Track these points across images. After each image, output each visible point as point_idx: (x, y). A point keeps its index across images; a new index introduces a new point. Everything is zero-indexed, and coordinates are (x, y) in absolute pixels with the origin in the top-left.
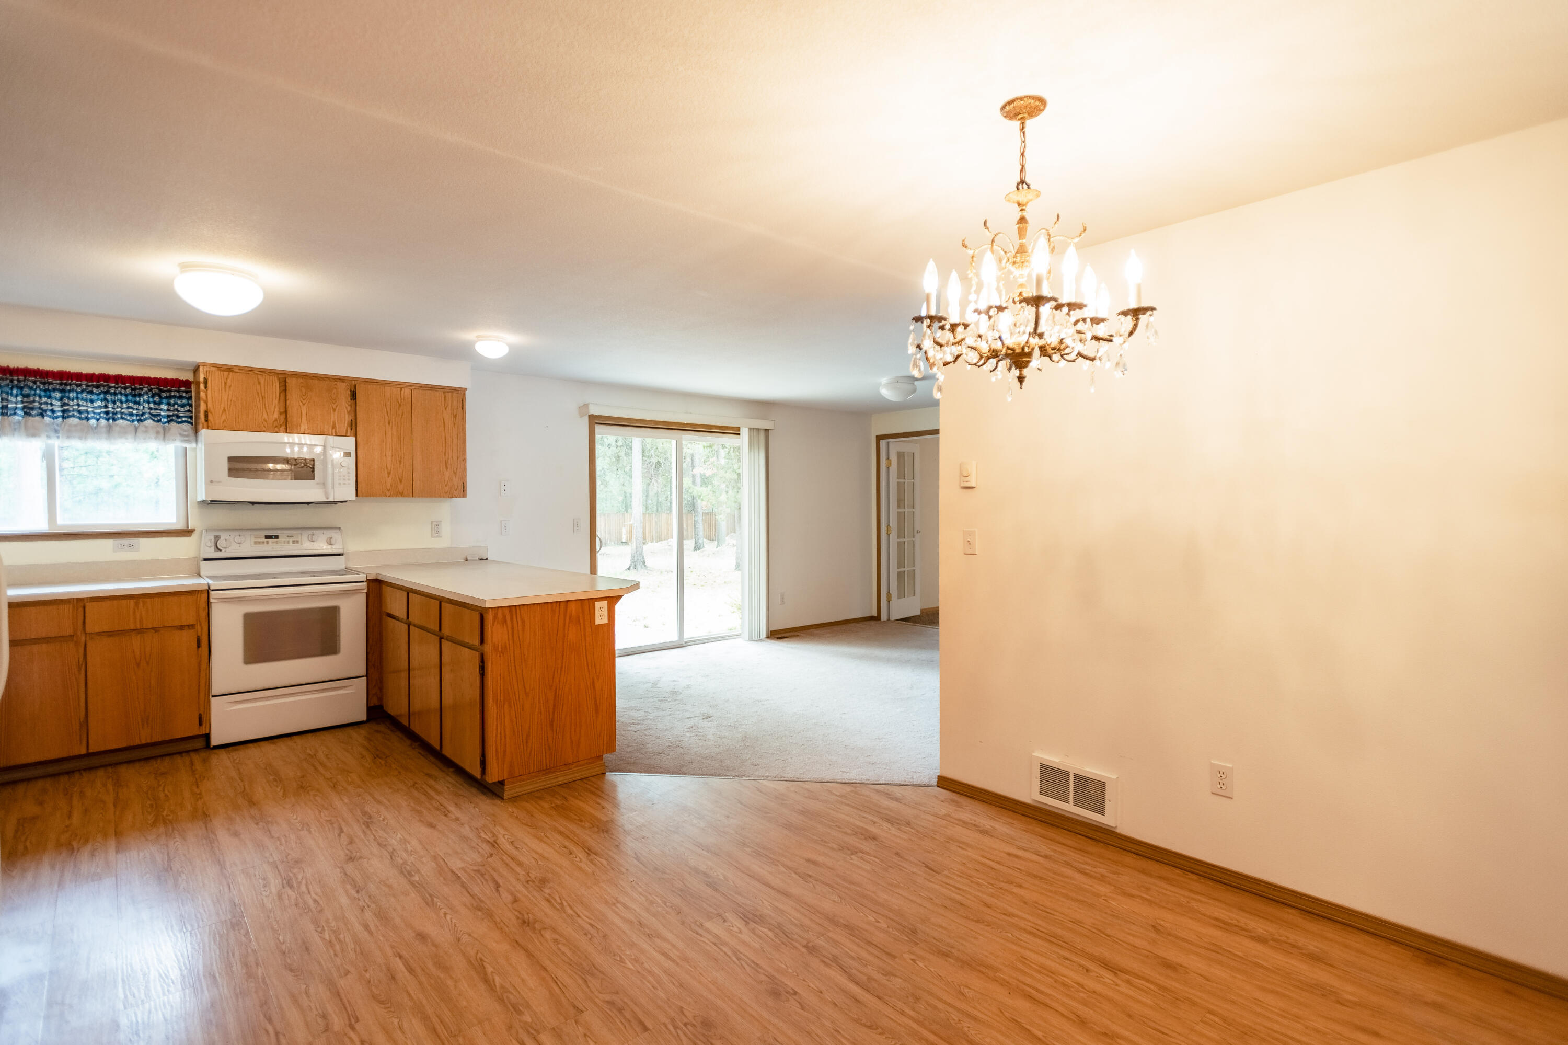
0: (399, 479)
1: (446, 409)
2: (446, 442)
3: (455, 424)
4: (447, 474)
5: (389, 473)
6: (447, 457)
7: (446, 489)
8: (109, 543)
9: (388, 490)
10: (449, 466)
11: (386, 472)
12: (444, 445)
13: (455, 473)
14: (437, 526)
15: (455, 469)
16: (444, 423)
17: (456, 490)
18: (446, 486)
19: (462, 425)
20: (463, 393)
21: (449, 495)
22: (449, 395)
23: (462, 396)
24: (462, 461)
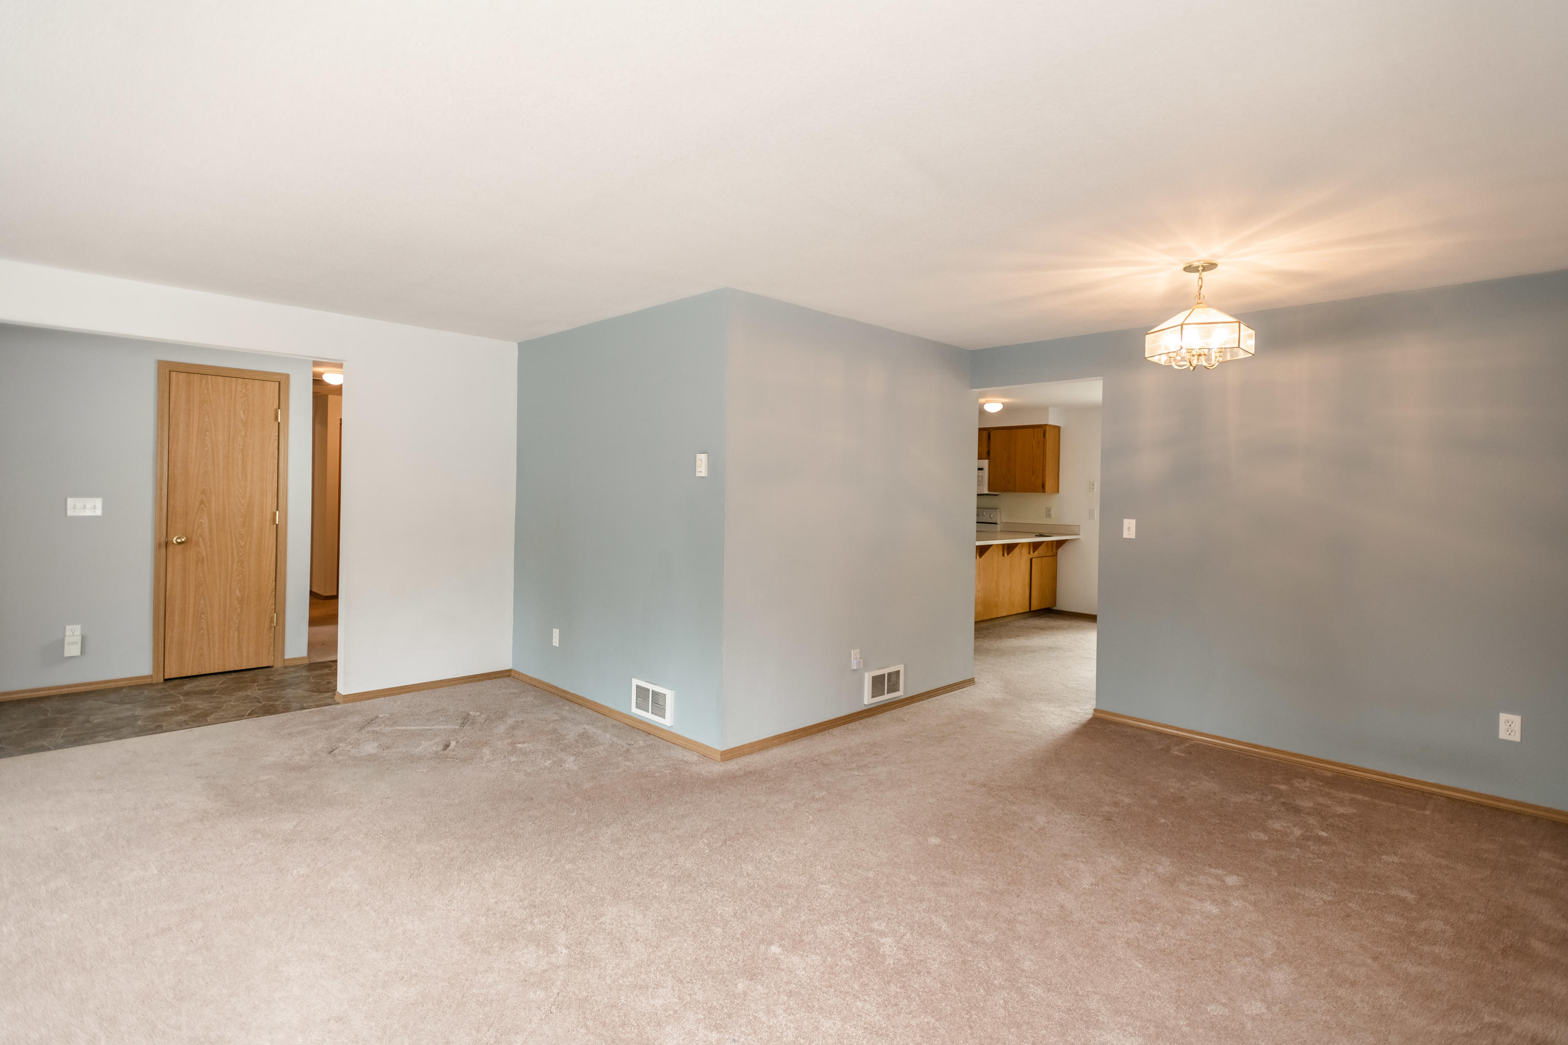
0: (1009, 481)
3: (1038, 447)
4: (1033, 478)
5: (1004, 479)
6: (1033, 468)
10: (1035, 474)
11: (1002, 478)
13: (1038, 478)
14: (1049, 510)
15: (1038, 475)
19: (1044, 447)
20: (1044, 427)
21: (1034, 490)
22: (1036, 429)
23: (1044, 429)
24: (1043, 470)
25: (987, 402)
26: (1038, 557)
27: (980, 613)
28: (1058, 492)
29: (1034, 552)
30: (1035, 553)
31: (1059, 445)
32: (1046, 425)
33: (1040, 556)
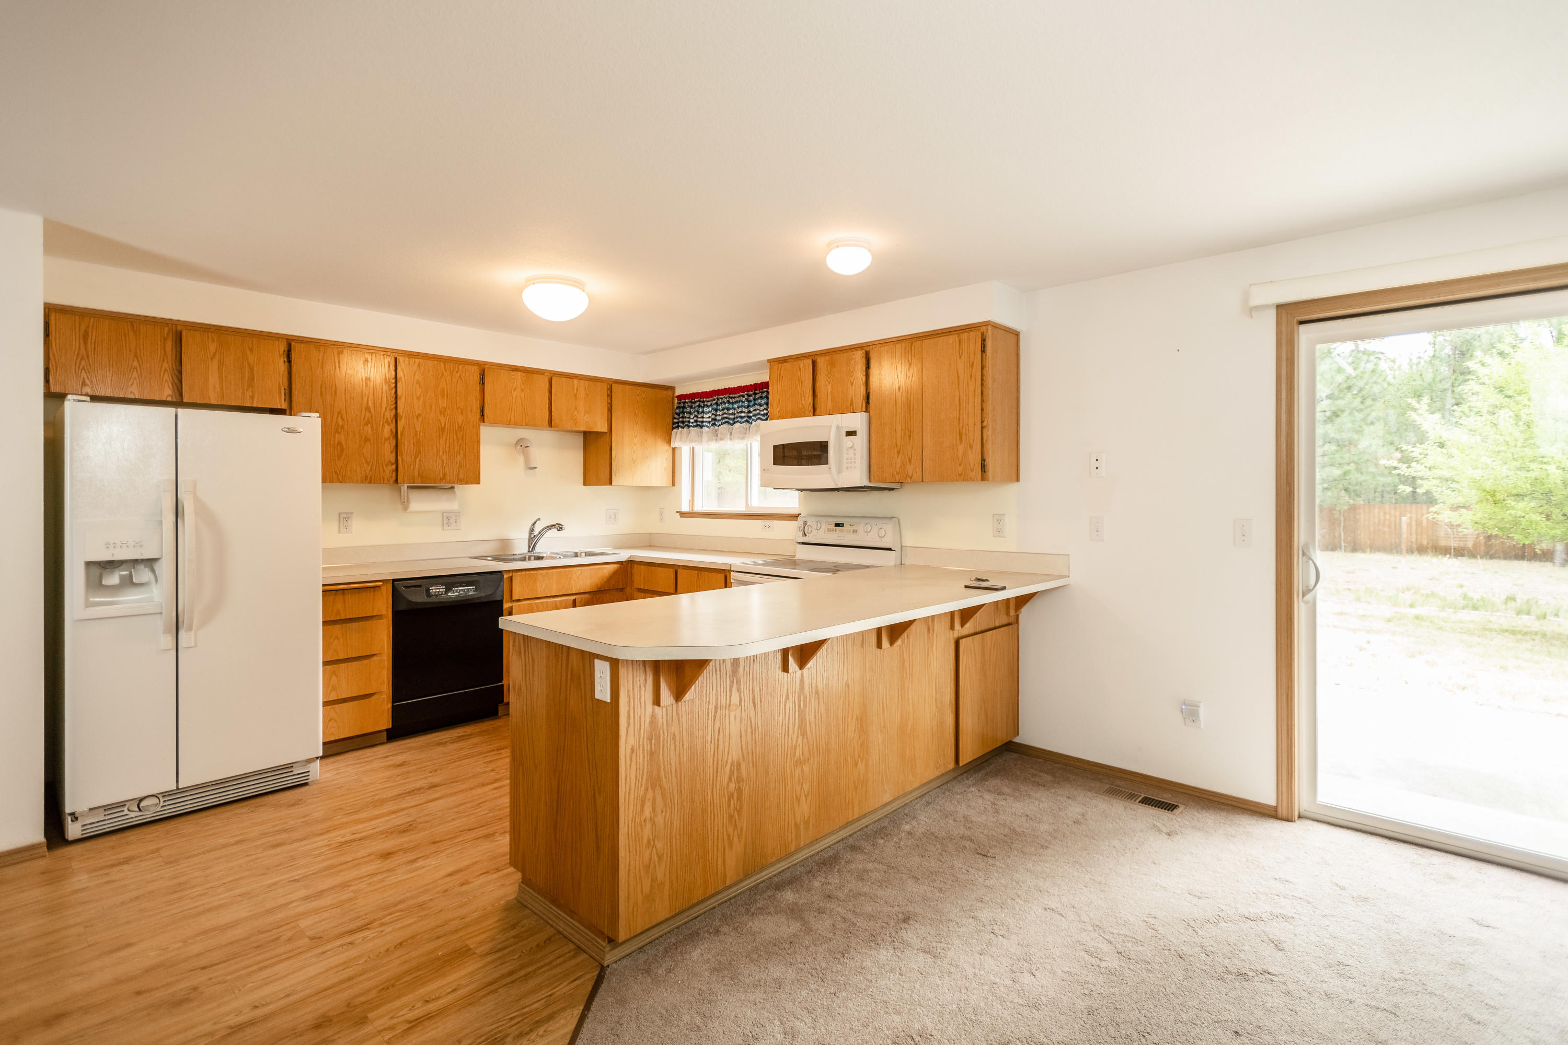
0: (909, 458)
1: (960, 357)
2: (960, 404)
3: (971, 376)
4: (961, 448)
5: (899, 452)
6: (961, 425)
7: (960, 469)
8: (759, 523)
9: (898, 474)
10: (964, 438)
11: (896, 451)
12: (958, 408)
13: (971, 447)
14: (999, 521)
15: (971, 441)
16: (958, 377)
17: (972, 470)
18: (960, 465)
19: (982, 375)
20: (983, 329)
21: (963, 477)
22: (965, 336)
23: (982, 334)
24: (982, 428)
25: (831, 246)
26: (976, 634)
27: (807, 823)
28: (1018, 480)
29: (963, 625)
30: (967, 625)
31: (1018, 374)
32: (987, 324)
33: (978, 629)
